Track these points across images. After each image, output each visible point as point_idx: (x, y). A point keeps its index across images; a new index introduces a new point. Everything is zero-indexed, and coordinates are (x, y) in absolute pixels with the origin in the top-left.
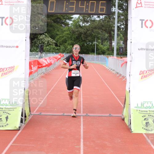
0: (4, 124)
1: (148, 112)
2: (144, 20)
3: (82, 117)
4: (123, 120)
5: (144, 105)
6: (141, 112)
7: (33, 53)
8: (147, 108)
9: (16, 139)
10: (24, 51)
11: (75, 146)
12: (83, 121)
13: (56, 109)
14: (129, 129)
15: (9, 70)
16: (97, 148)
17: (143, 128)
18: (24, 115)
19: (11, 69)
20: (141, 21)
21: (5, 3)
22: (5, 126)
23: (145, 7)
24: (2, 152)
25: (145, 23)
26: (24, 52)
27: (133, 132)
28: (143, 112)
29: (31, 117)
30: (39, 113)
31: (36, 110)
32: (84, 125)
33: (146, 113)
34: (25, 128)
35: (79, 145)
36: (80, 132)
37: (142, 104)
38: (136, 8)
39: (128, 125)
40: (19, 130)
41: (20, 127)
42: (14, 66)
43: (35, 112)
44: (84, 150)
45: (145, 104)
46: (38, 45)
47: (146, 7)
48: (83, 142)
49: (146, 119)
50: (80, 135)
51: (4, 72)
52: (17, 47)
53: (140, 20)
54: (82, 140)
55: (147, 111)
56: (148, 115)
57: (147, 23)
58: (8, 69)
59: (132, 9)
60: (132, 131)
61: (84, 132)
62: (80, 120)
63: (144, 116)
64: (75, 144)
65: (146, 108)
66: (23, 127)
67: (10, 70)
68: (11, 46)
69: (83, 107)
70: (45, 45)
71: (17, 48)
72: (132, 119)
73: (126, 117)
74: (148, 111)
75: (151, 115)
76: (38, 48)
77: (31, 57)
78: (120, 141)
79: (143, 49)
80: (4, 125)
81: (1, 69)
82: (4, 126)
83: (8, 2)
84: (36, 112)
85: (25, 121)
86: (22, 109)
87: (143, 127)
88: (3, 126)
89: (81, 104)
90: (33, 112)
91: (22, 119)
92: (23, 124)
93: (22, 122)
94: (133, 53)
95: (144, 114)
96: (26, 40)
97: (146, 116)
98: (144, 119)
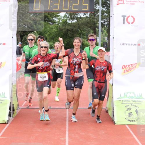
1: (131, 102)
2: (126, 16)
4: (107, 112)
6: (124, 102)
9: (4, 132)
10: (11, 48)
11: (61, 139)
12: (69, 114)
14: (112, 121)
16: (81, 140)
17: (126, 119)
18: (12, 109)
20: (123, 18)
23: (126, 4)
25: (127, 19)
27: (117, 124)
28: (127, 102)
29: (19, 111)
32: (69, 118)
33: (129, 102)
34: (13, 121)
35: (65, 137)
36: (65, 124)
37: (125, 94)
38: (117, 5)
39: (111, 117)
40: (7, 123)
41: (8, 121)
42: (1, 63)
44: (69, 142)
45: (127, 94)
47: (128, 4)
48: (69, 134)
49: (129, 109)
52: (4, 44)
53: (122, 16)
54: (67, 133)
55: (130, 101)
56: (130, 104)
57: (129, 19)
59: (114, 6)
60: (115, 123)
62: (66, 113)
63: (127, 106)
64: (61, 137)
65: (128, 98)
66: (11, 121)
72: (115, 111)
73: (110, 109)
75: (133, 105)
78: (103, 133)
79: (125, 44)
84: (24, 106)
85: (13, 115)
86: (10, 103)
87: (126, 117)
90: (21, 106)
91: (11, 113)
92: (11, 118)
93: (10, 115)
94: (115, 48)
95: (127, 103)
96: (12, 38)
97: (129, 106)
98: (127, 109)
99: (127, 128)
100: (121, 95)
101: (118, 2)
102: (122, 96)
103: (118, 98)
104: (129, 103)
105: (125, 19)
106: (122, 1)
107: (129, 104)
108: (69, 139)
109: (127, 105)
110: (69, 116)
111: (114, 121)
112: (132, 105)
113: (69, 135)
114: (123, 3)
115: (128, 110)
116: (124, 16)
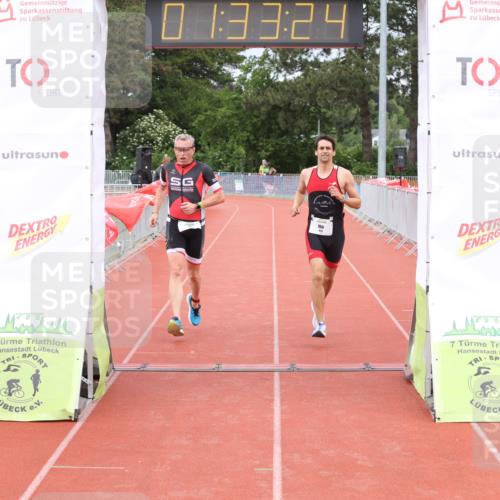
0: (28, 401)
1: (489, 348)
2: (470, 60)
3: (276, 374)
4: (409, 380)
5: (476, 324)
6: (467, 348)
7: (119, 175)
8: (484, 332)
9: (66, 450)
10: (87, 168)
11: (256, 469)
12: (282, 387)
13: (192, 352)
14: (427, 410)
15: (38, 229)
16: (324, 473)
17: (474, 402)
18: (91, 373)
19: (46, 227)
20: (460, 64)
21: (23, 16)
22: (31, 408)
23: (471, 19)
24: (23, 490)
25: (475, 68)
26: (89, 171)
27: (442, 421)
28: (476, 348)
29: (114, 378)
30: (138, 366)
31: (130, 355)
32: (282, 401)
33: (483, 348)
34: (94, 413)
35: (269, 463)
36: (270, 423)
37: (470, 323)
39: (423, 396)
40: (76, 420)
41: (78, 412)
42: (55, 217)
43: (125, 361)
44: (284, 479)
45: (477, 321)
46: (135, 147)
47: (476, 19)
48: (282, 454)
49: (483, 371)
50: (271, 434)
51: (23, 237)
52: (64, 155)
53: (459, 60)
54: (277, 449)
55: (485, 345)
56: (488, 356)
57: (480, 69)
58: (35, 227)
59: (430, 26)
60: (437, 416)
61: (283, 422)
62: (273, 386)
63: (476, 360)
65: (480, 333)
66: (89, 412)
67: (43, 231)
68: (43, 154)
69: (279, 344)
70: (155, 148)
71: (65, 160)
72: (436, 377)
73: (418, 371)
74: (489, 345)
75: (497, 358)
76: (134, 156)
77: (112, 187)
78: (399, 448)
79: (468, 152)
80: (27, 405)
81: (14, 229)
82: (27, 408)
83: (29, 12)
84: (130, 362)
85: (94, 393)
86: (86, 354)
88: (23, 409)
89: (273, 333)
90: (120, 362)
91: (87, 385)
92: (89, 401)
93: (84, 393)
94: (435, 167)
95: (477, 351)
96: (92, 133)
97: (484, 361)
98: (476, 372)
99: (474, 432)
100: (454, 325)
101: (444, 12)
102: (461, 326)
103: (447, 335)
104: (481, 352)
105: (468, 68)
106: (459, 9)
107: (482, 355)
108: (283, 469)
109: (476, 355)
110: (281, 395)
111: (434, 411)
112: (491, 358)
113: (283, 459)
114: (461, 16)
115: (479, 373)
116: (463, 61)
